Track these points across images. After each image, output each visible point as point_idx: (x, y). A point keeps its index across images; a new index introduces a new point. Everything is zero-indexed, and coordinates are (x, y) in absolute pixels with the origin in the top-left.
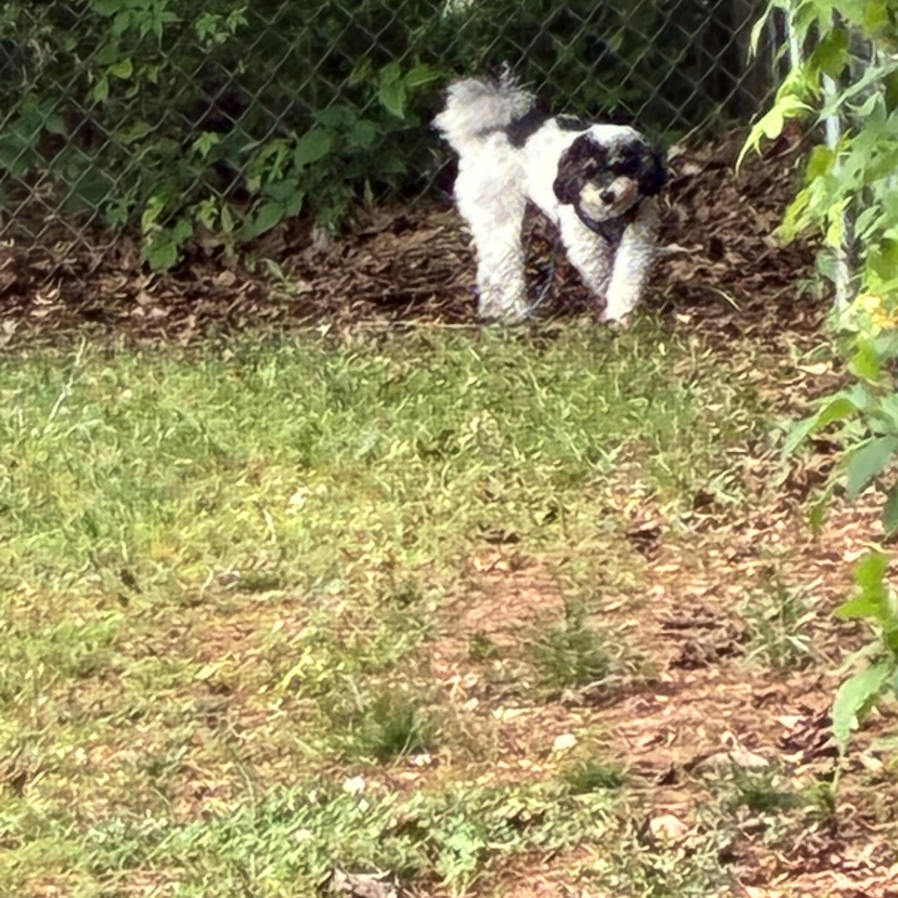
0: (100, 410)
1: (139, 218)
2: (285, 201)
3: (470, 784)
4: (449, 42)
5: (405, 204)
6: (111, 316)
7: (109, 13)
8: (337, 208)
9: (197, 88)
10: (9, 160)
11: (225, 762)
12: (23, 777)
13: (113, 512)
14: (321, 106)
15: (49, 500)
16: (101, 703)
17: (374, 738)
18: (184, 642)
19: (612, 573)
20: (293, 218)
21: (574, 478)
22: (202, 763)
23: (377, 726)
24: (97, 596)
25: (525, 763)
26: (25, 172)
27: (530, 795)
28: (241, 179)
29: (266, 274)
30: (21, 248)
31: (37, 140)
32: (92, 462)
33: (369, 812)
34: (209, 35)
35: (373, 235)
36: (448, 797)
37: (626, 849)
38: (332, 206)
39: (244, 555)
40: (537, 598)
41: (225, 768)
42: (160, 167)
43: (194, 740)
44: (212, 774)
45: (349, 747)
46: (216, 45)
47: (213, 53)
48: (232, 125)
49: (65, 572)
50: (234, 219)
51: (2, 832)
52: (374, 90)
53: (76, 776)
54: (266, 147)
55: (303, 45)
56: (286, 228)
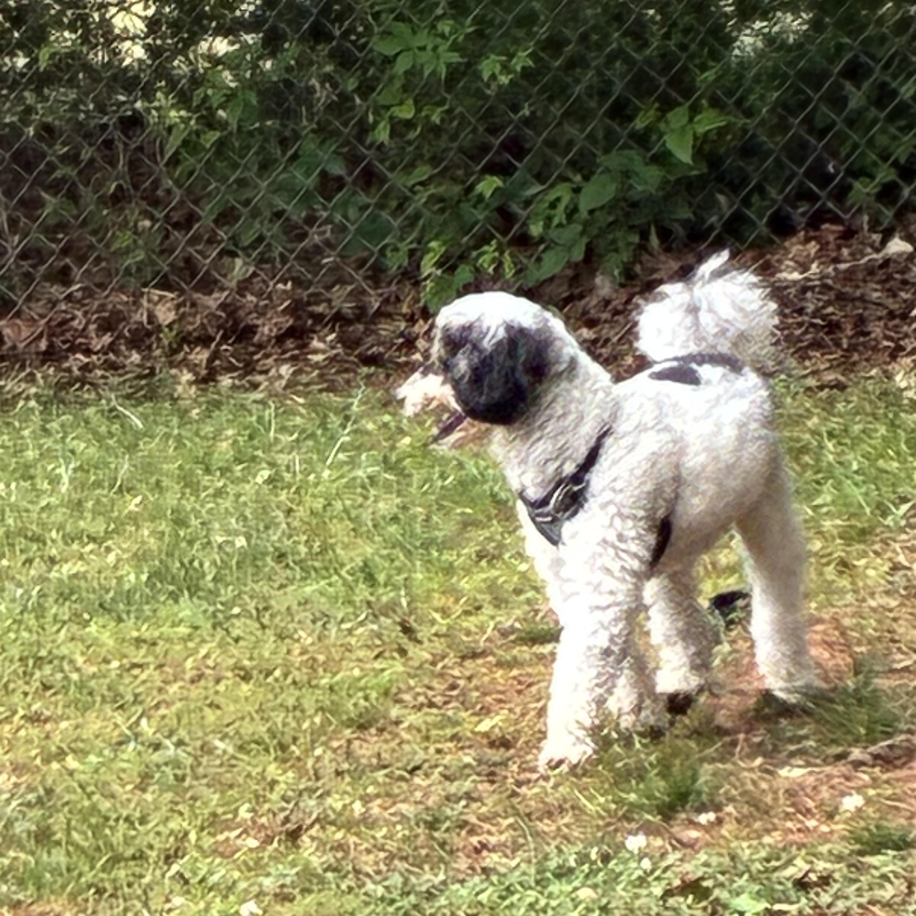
0: (380, 458)
1: (419, 262)
2: (570, 246)
3: (755, 843)
4: (740, 86)
5: (693, 250)
6: (391, 362)
7: (393, 53)
8: (624, 253)
9: (481, 130)
10: (288, 203)
11: (506, 818)
12: (300, 828)
13: (392, 561)
14: (607, 151)
15: (327, 548)
16: (380, 756)
17: (657, 794)
18: (463, 693)
19: (901, 630)
20: (576, 265)
21: (863, 532)
22: (483, 819)
23: (662, 784)
24: (376, 645)
25: (811, 823)
26: (304, 214)
27: (816, 856)
28: (524, 224)
30: (299, 291)
31: (317, 182)
32: (370, 510)
33: (652, 870)
34: (493, 77)
35: (659, 281)
36: (733, 858)
38: (617, 252)
39: (527, 608)
40: (826, 655)
41: (506, 823)
42: (442, 211)
43: (474, 795)
44: (493, 829)
45: (631, 804)
46: (500, 87)
47: (497, 95)
48: (515, 169)
49: (342, 621)
50: (515, 264)
51: (277, 884)
52: (662, 135)
53: (354, 829)
54: (550, 191)
55: (589, 88)
56: (571, 274)
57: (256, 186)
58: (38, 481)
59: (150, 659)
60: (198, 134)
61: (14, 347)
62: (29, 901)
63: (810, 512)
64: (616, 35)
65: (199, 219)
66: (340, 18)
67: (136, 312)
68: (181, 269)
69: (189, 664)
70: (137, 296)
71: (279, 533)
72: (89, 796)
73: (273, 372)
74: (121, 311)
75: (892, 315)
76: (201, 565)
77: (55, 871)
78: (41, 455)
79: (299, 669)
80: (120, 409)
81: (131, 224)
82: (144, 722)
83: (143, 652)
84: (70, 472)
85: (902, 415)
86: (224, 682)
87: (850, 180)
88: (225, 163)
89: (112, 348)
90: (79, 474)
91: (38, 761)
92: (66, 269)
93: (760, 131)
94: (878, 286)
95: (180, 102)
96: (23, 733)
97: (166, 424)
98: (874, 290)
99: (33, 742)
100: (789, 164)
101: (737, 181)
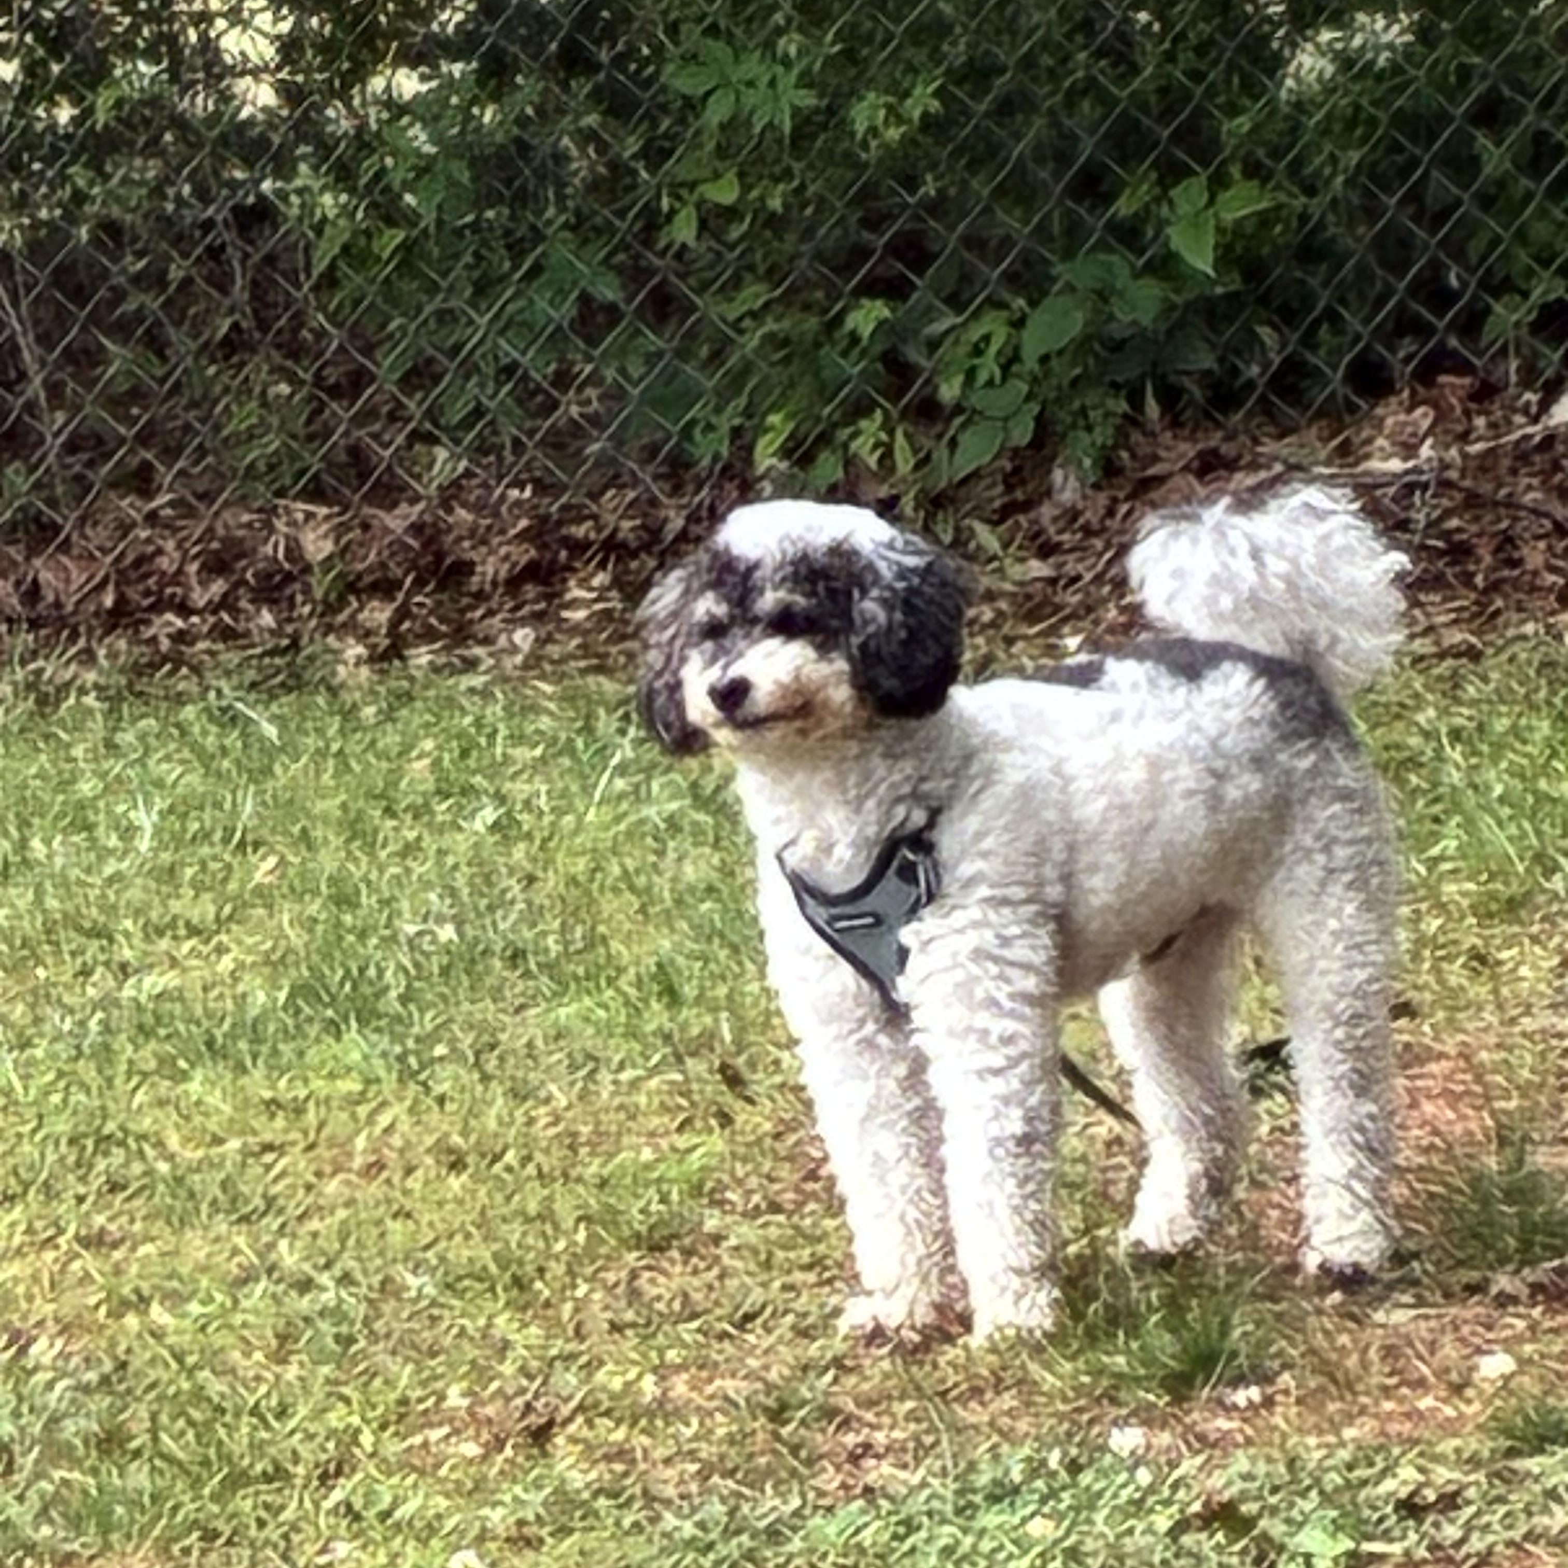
0: (685, 785)
1: (750, 449)
2: (1006, 419)
3: (1330, 1439)
4: (1292, 146)
5: (1218, 425)
7: (701, 91)
8: (1098, 430)
9: (853, 222)
11: (902, 1398)
12: (550, 1424)
13: (706, 961)
14: (1068, 254)
15: (593, 941)
16: (687, 1297)
17: (1163, 1359)
18: (830, 1189)
20: (1020, 450)
21: (1512, 904)
22: (869, 1403)
23: (1168, 1339)
24: (680, 1108)
25: (1426, 1403)
26: (553, 367)
27: (1439, 1459)
28: (929, 381)
29: (972, 545)
30: (544, 501)
31: (574, 312)
32: (669, 876)
33: (1152, 1489)
34: (873, 131)
35: (1160, 480)
36: (1291, 1461)
38: (1089, 429)
40: (1450, 1114)
41: (903, 1409)
42: (786, 361)
43: (849, 1363)
44: (883, 1421)
45: (1120, 1376)
46: (885, 146)
47: (880, 161)
48: (913, 287)
49: (621, 1067)
50: (915, 451)
51: (512, 1520)
52: (1162, 224)
53: (643, 1422)
54: (973, 325)
55: (1038, 147)
56: (1008, 466)
57: (471, 323)
58: (100, 831)
59: (295, 1135)
60: (368, 234)
61: (58, 605)
62: (87, 1553)
63: (1423, 870)
64: (1082, 56)
65: (373, 379)
66: (609, 34)
67: (266, 541)
68: (341, 466)
69: (361, 1142)
70: (268, 513)
71: (513, 917)
72: (191, 1372)
73: (502, 641)
74: (242, 540)
75: (1560, 530)
76: (381, 972)
77: (132, 1502)
78: (106, 788)
79: (547, 1151)
80: (240, 706)
81: (257, 390)
82: (283, 1245)
83: (280, 1123)
84: (155, 817)
86: (419, 1173)
87: (1488, 300)
88: (415, 285)
89: (226, 603)
90: (168, 821)
91: (103, 1310)
92: (146, 469)
93: (1331, 218)
94: (1535, 482)
95: (337, 180)
96: (76, 1266)
97: (320, 732)
98: (1529, 488)
99: (93, 1281)
100: (1379, 272)
101: (1295, 305)
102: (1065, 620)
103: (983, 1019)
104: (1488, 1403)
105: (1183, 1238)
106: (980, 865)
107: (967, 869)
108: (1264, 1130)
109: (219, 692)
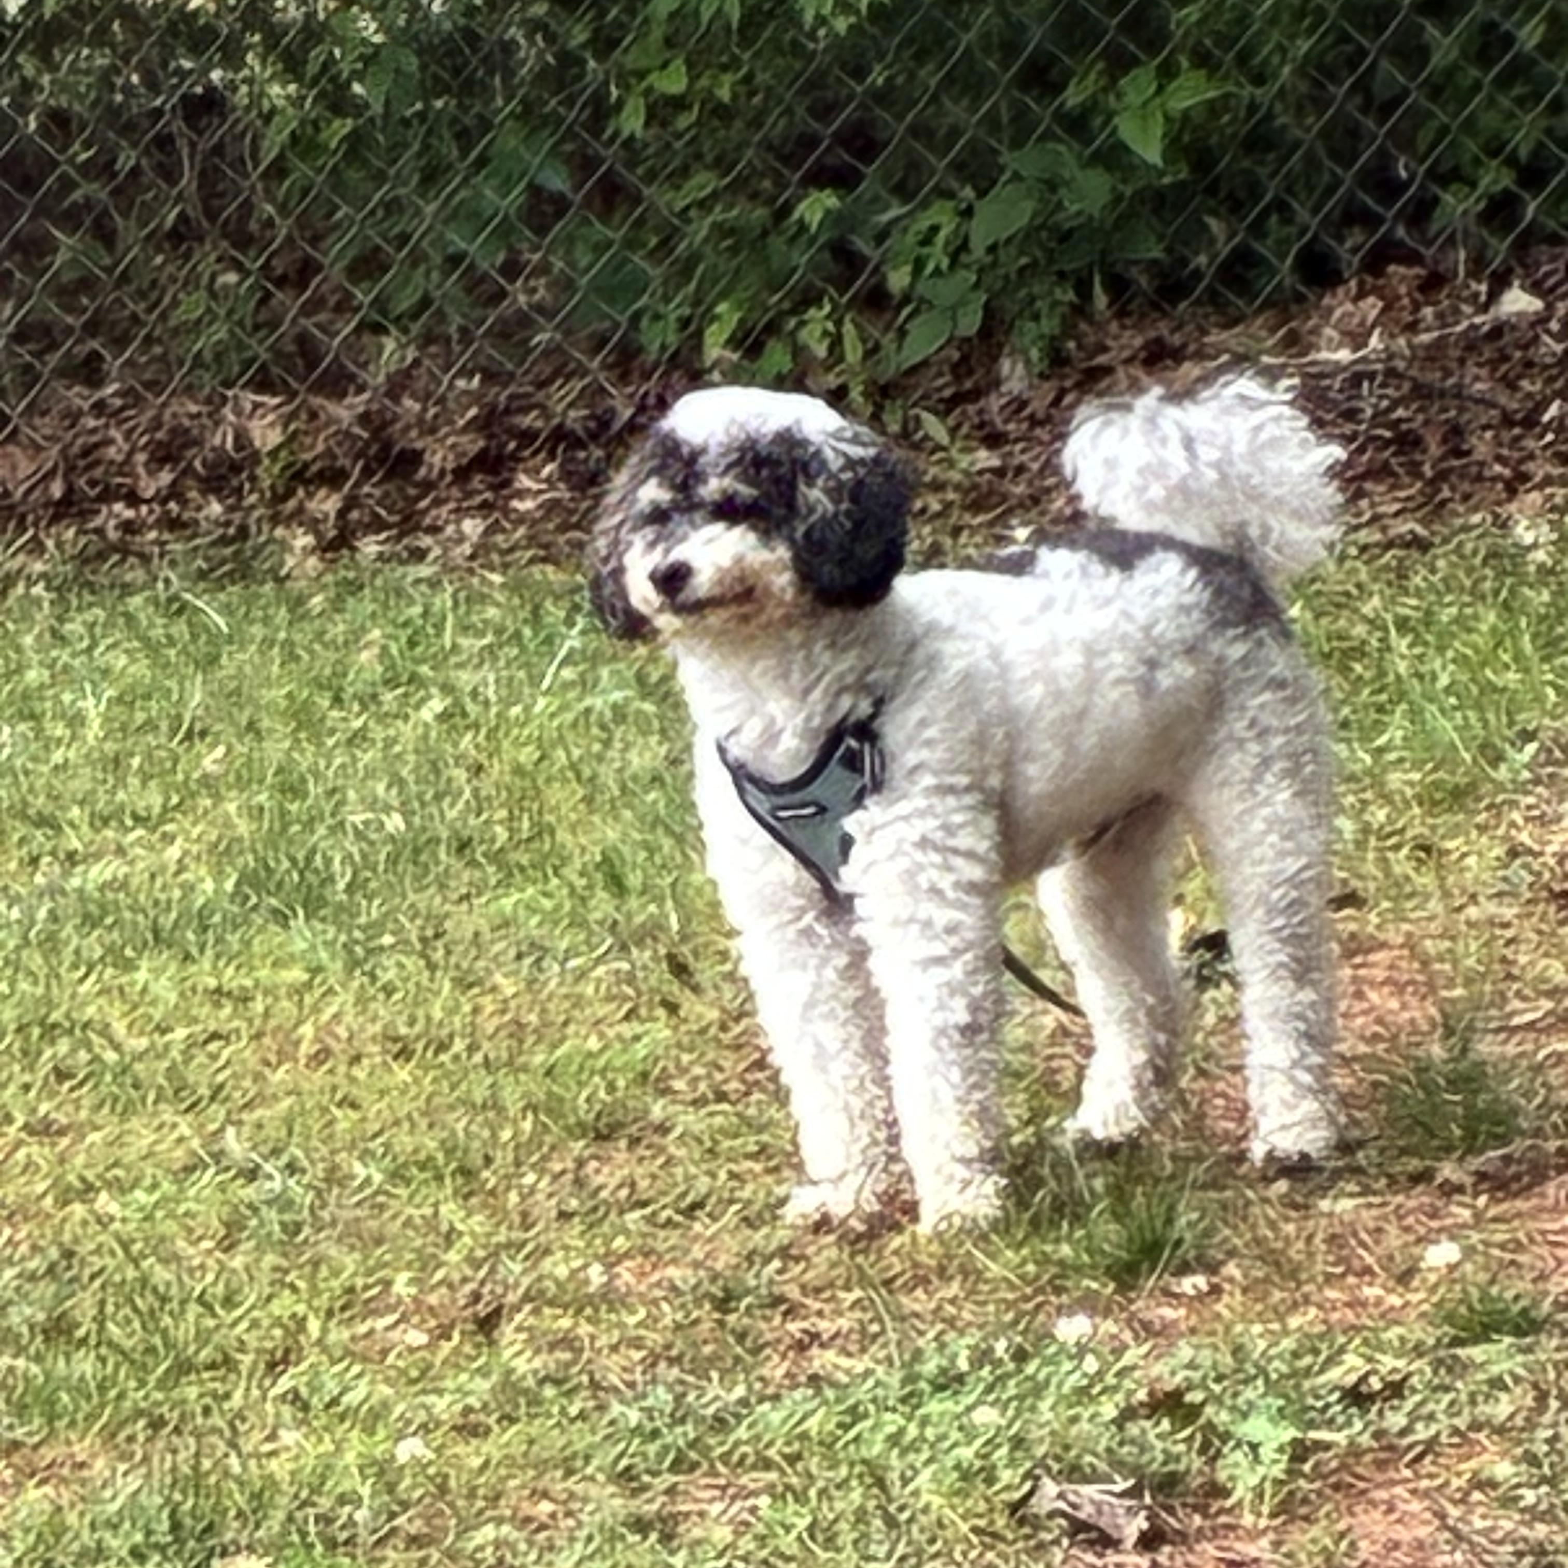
0: (630, 674)
1: (699, 334)
2: (954, 308)
3: (1275, 1327)
4: (1242, 31)
5: (1165, 314)
8: (1045, 320)
9: (800, 111)
10: (471, 241)
11: (848, 1288)
12: (497, 1312)
13: (650, 852)
14: (1017, 144)
15: (541, 830)
16: (633, 1185)
17: (1106, 1247)
19: (1523, 959)
20: (968, 340)
21: (1457, 793)
22: (809, 1290)
23: (1113, 1227)
24: (626, 998)
25: (1370, 1292)
26: (501, 258)
27: (1381, 1348)
28: (877, 271)
29: (919, 435)
30: (493, 390)
31: (522, 201)
32: (615, 766)
33: (1100, 1375)
34: (821, 20)
35: (1107, 370)
36: (1238, 1351)
37: (1547, 1441)
38: (1036, 317)
40: (1394, 1004)
41: (848, 1298)
42: (734, 250)
43: (795, 1251)
44: (827, 1308)
45: (1061, 1263)
46: (833, 35)
47: (828, 50)
48: (860, 177)
49: (567, 955)
50: (864, 341)
51: (458, 1407)
52: (1110, 116)
53: (588, 1311)
54: (920, 215)
55: (985, 36)
56: (956, 355)
57: (418, 212)
58: (47, 721)
59: (240, 1024)
60: (315, 124)
61: (6, 494)
62: (35, 1441)
63: (1368, 760)
65: (319, 268)
67: (214, 430)
68: (289, 357)
69: (307, 1030)
70: (216, 402)
71: (460, 805)
72: (136, 1262)
73: (450, 530)
74: (188, 430)
75: (1508, 421)
76: (328, 861)
77: (79, 1389)
78: (53, 676)
79: (493, 1039)
80: (187, 596)
81: (205, 280)
82: (231, 1131)
83: (227, 1010)
84: (102, 707)
85: (1526, 591)
86: (365, 1063)
87: (1436, 189)
88: (361, 174)
89: (175, 492)
90: (117, 710)
91: (49, 1201)
92: (94, 357)
93: (1278, 107)
94: (1484, 372)
95: (286, 70)
96: (21, 1155)
97: (266, 621)
98: (1477, 378)
99: (38, 1168)
100: (1328, 163)
101: (1242, 194)
102: (1009, 512)
103: (929, 909)
104: (1433, 1289)
105: (1129, 1126)
106: (925, 754)
107: (911, 758)
108: (1210, 1019)
109: (167, 581)
